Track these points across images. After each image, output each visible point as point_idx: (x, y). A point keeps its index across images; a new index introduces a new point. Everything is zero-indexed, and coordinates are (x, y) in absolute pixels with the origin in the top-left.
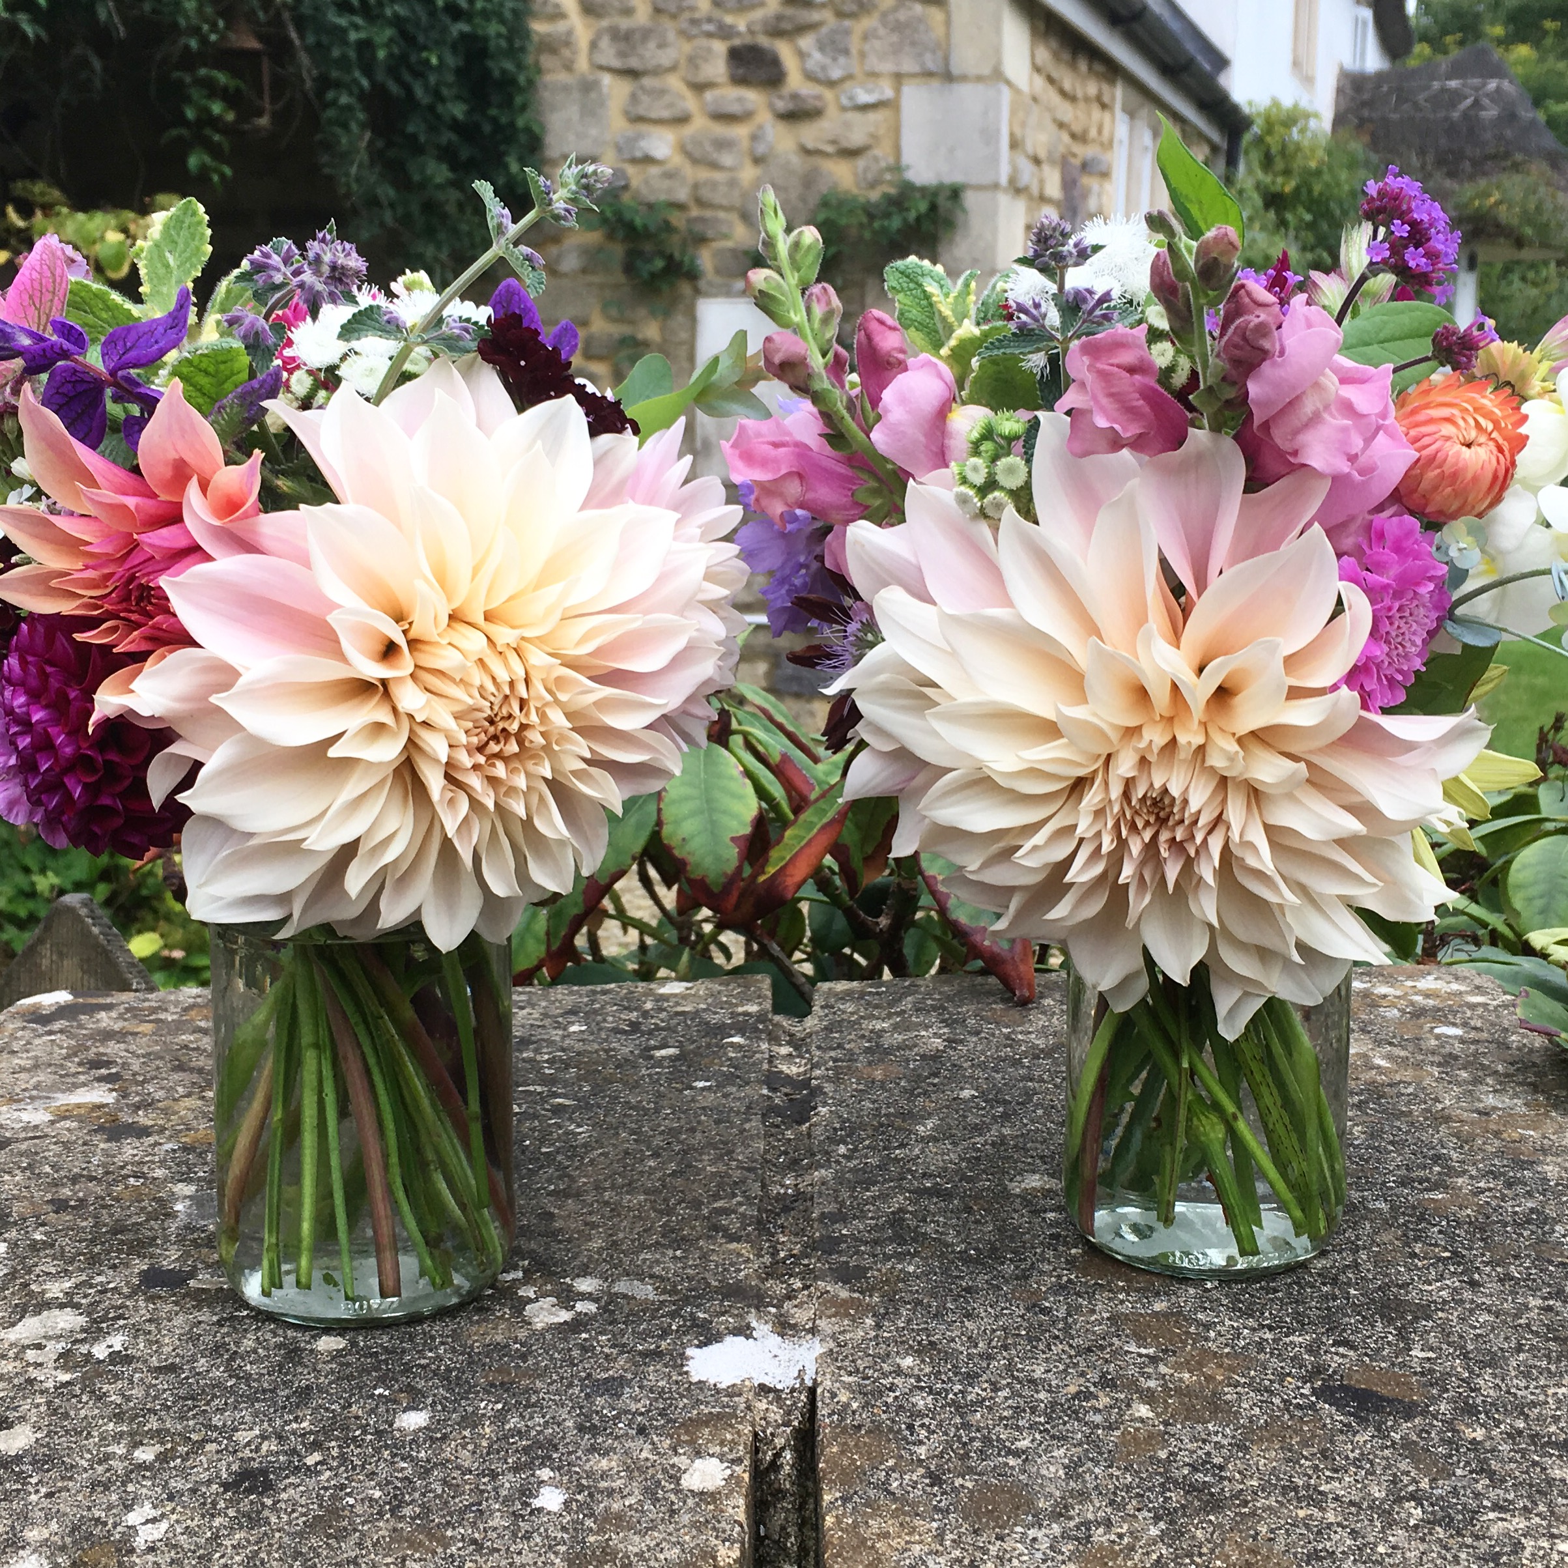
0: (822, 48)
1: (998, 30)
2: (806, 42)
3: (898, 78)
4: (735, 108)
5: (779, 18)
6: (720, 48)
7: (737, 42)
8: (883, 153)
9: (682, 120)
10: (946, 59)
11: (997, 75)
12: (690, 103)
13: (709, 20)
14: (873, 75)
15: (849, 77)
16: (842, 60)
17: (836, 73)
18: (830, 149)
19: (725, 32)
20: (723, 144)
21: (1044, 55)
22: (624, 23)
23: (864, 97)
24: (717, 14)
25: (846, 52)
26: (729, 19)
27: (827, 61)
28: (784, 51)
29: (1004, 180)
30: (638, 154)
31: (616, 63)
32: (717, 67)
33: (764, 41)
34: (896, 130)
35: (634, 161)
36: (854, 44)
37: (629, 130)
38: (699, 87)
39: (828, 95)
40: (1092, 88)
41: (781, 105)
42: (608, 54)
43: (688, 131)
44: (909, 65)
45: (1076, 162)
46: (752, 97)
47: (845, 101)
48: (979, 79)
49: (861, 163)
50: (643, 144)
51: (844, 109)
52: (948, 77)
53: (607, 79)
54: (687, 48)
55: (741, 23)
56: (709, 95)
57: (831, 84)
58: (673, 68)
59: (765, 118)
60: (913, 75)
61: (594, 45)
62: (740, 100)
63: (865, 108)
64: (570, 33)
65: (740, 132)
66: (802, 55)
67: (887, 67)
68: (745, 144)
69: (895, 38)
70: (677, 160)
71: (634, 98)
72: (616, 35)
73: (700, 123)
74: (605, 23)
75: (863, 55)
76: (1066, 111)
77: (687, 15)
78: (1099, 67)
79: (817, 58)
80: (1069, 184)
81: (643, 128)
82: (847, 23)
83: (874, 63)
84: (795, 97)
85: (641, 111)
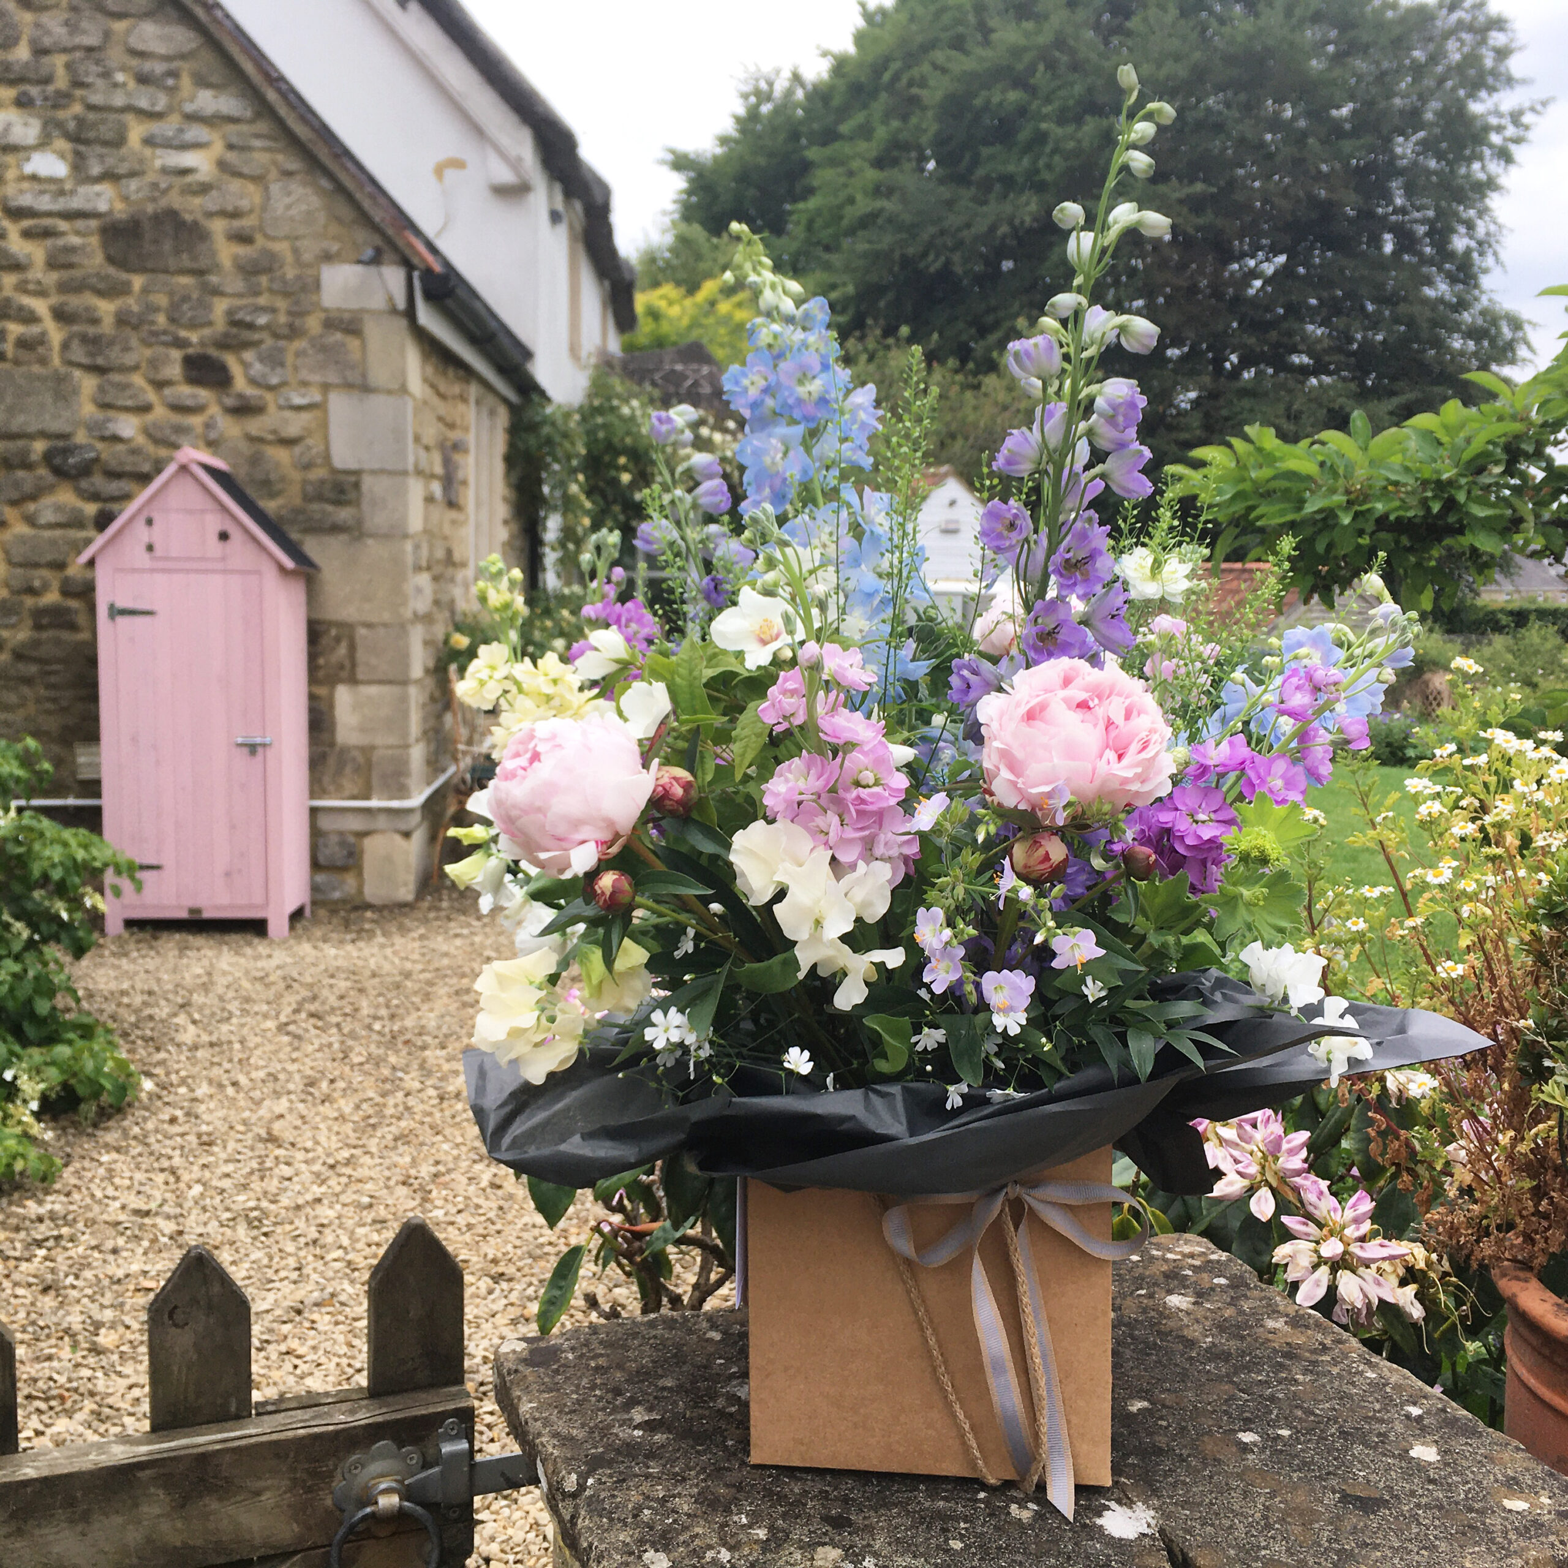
0: (261, 360)
1: (403, 356)
2: (249, 355)
3: (326, 387)
4: (189, 402)
5: (226, 335)
6: (176, 355)
7: (190, 351)
8: (314, 443)
9: (146, 408)
10: (364, 376)
11: (403, 390)
12: (151, 396)
13: (165, 333)
14: (305, 384)
15: (284, 384)
16: (279, 370)
17: (274, 380)
18: (270, 437)
19: (180, 343)
20: (180, 430)
21: (430, 370)
22: (91, 330)
23: (298, 400)
24: (172, 328)
25: (282, 364)
26: (183, 333)
27: (267, 370)
28: (231, 361)
29: (411, 468)
30: (107, 433)
31: (85, 360)
32: (174, 370)
33: (213, 352)
34: (324, 425)
35: (103, 439)
36: (290, 359)
37: (100, 415)
38: (160, 385)
39: (269, 397)
40: (456, 389)
41: (230, 402)
42: (78, 353)
43: (150, 418)
44: (333, 378)
45: (449, 444)
46: (204, 394)
47: (282, 401)
48: (389, 392)
49: (297, 450)
50: (110, 425)
51: (281, 408)
52: (365, 388)
53: (77, 373)
54: (148, 352)
55: (194, 337)
56: (167, 391)
57: (271, 388)
58: (136, 368)
59: (214, 410)
60: (337, 386)
61: (65, 346)
62: (194, 396)
63: (299, 408)
64: (44, 334)
65: (196, 421)
66: (246, 365)
67: (316, 378)
68: (200, 430)
69: (321, 357)
70: (141, 440)
71: (101, 389)
72: (84, 339)
73: (160, 412)
74: (76, 328)
75: (296, 368)
76: (442, 408)
77: (146, 327)
78: (461, 373)
79: (258, 368)
80: (447, 462)
81: (111, 413)
82: (282, 343)
83: (304, 374)
84: (240, 396)
85: (108, 399)
